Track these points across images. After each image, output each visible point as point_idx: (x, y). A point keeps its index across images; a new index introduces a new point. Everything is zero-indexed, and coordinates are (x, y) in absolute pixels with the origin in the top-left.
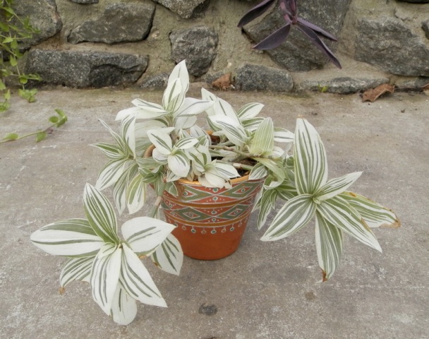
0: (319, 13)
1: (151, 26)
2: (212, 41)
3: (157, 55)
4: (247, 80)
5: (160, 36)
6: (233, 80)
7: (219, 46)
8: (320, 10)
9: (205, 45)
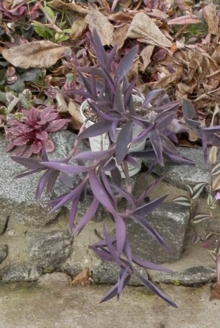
0: (164, 231)
1: (6, 226)
2: (67, 242)
3: (15, 246)
4: (104, 275)
5: (17, 233)
6: (90, 274)
7: (75, 243)
8: (165, 229)
9: (61, 248)
